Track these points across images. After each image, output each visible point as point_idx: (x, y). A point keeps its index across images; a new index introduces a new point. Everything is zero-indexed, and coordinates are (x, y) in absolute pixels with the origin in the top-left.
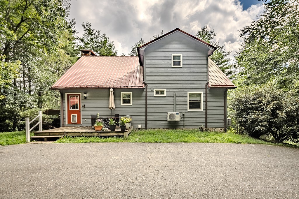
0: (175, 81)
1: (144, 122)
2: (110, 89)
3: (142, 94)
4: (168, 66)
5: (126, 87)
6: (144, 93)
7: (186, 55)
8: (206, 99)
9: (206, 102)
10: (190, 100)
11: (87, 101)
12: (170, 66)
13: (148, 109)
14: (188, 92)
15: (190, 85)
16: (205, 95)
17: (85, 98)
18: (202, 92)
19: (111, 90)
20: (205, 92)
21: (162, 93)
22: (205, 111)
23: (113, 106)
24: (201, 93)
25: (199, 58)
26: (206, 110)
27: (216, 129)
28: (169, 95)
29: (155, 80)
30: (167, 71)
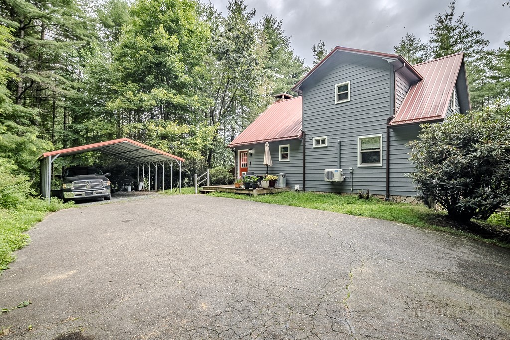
0: (346, 122)
1: (302, 182)
2: (265, 143)
3: (300, 146)
4: (330, 103)
5: (281, 140)
6: (302, 144)
7: (355, 81)
8: (389, 146)
9: (389, 151)
10: (362, 150)
11: (252, 157)
12: (332, 103)
13: (306, 165)
14: (358, 138)
15: (362, 125)
16: (386, 140)
17: (251, 154)
18: (381, 135)
19: (267, 144)
20: (386, 135)
21: (323, 142)
22: (385, 167)
23: (270, 164)
24: (380, 137)
25: (376, 80)
26: (389, 164)
27: (407, 199)
28: (332, 145)
29: (314, 125)
30: (329, 111)
